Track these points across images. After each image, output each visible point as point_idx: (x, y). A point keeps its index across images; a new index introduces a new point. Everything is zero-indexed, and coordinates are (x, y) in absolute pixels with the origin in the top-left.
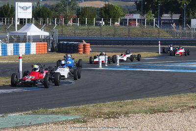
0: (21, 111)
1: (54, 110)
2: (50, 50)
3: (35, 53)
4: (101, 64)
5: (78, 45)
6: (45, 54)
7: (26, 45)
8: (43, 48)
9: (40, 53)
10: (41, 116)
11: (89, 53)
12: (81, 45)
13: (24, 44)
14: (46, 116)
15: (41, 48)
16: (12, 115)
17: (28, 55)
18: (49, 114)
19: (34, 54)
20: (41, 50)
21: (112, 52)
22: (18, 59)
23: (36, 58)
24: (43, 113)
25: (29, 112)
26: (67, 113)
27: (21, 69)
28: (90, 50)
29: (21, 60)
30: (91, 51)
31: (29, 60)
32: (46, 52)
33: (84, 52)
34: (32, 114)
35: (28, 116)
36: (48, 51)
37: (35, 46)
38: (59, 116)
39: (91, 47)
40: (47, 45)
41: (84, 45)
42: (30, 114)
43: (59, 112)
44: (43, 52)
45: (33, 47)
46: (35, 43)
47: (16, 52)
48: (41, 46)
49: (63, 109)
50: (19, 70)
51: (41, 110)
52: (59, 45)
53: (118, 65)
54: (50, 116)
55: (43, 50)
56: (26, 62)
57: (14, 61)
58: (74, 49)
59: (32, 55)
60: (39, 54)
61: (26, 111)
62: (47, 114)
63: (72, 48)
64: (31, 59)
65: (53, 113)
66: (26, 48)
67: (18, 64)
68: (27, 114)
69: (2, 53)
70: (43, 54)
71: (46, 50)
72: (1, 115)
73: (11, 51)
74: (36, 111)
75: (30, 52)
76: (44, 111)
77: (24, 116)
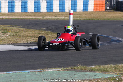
0: (60, 67)
1: (93, 67)
2: (108, 8)
3: (93, 10)
6: (102, 11)
7: (84, 2)
8: (101, 5)
9: (98, 10)
10: (78, 72)
13: (82, 1)
14: (83, 73)
15: (98, 6)
16: (50, 70)
17: (85, 12)
18: (87, 72)
19: (91, 12)
20: (98, 8)
23: (92, 15)
24: (82, 70)
25: (68, 68)
26: (105, 71)
31: (85, 17)
32: (104, 10)
34: (70, 70)
35: (66, 72)
36: (106, 9)
37: (93, 3)
38: (97, 73)
42: (68, 70)
43: (97, 70)
44: (101, 10)
45: (91, 4)
46: (93, 1)
48: (99, 3)
49: (102, 67)
51: (80, 67)
52: (117, 3)
54: (87, 73)
55: (101, 8)
59: (89, 12)
60: (96, 12)
61: (64, 67)
62: (85, 71)
64: (87, 16)
65: (91, 70)
68: (65, 70)
69: (60, 9)
70: (101, 12)
71: (104, 8)
72: (39, 70)
73: (69, 7)
74: (75, 67)
75: (87, 9)
76: (83, 68)
77: (61, 72)
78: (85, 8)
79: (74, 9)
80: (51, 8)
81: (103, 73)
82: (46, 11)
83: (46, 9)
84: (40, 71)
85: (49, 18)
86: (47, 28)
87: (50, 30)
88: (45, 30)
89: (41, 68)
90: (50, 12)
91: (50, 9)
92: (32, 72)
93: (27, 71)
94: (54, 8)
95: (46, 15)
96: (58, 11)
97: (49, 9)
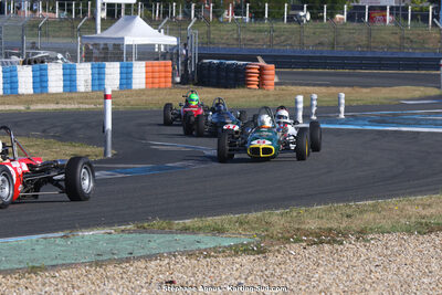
0: (110, 224)
1: (188, 222)
2: (178, 79)
3: (143, 86)
4: (300, 114)
5: (245, 68)
6: (166, 88)
7: (121, 68)
8: (163, 74)
9: (156, 86)
10: (156, 236)
11: (272, 88)
12: (254, 68)
13: (117, 64)
14: (169, 237)
15: (157, 75)
16: (88, 233)
17: (126, 92)
18: (176, 233)
19: (140, 90)
20: (156, 80)
21: (327, 86)
22: (102, 100)
23: (144, 97)
24: (162, 231)
25: (129, 227)
26: (219, 231)
27: (109, 125)
28: (276, 80)
29: (109, 102)
30: (276, 84)
31: (128, 102)
32: (170, 85)
33: (261, 84)
34: (135, 232)
35: (125, 236)
36: (174, 83)
37: (144, 70)
38: (200, 236)
39: (277, 73)
40: (170, 69)
41: (261, 69)
42: (130, 232)
43: (200, 229)
44: (163, 85)
45: (140, 71)
46: (143, 64)
47: (97, 82)
48: (157, 69)
49: (210, 220)
50: (104, 127)
51: (157, 223)
52: (201, 68)
53: (342, 116)
54: (178, 237)
55: (163, 80)
56: (121, 108)
57: (92, 106)
58: (237, 78)
59: (136, 90)
60: (152, 89)
61: (120, 224)
62: (171, 233)
63: (232, 75)
64: (133, 100)
65: (185, 230)
66: (121, 73)
67: (102, 113)
68: (123, 231)
69: (64, 86)
70: (163, 89)
71: (170, 80)
72: (62, 234)
73: (86, 81)
74: (146, 224)
75: (131, 84)
76: (164, 225)
77: (115, 236)
78: (124, 81)
79: (100, 85)
80: (44, 84)
81: (214, 235)
82: (31, 91)
83: (31, 85)
84: (66, 237)
85: (40, 107)
86: (44, 131)
87: (54, 137)
88: (41, 137)
89: (68, 228)
90: (42, 93)
91: (42, 87)
92: (45, 238)
93: (35, 237)
94: (50, 84)
95: (32, 102)
96: (61, 90)
97: (38, 85)
